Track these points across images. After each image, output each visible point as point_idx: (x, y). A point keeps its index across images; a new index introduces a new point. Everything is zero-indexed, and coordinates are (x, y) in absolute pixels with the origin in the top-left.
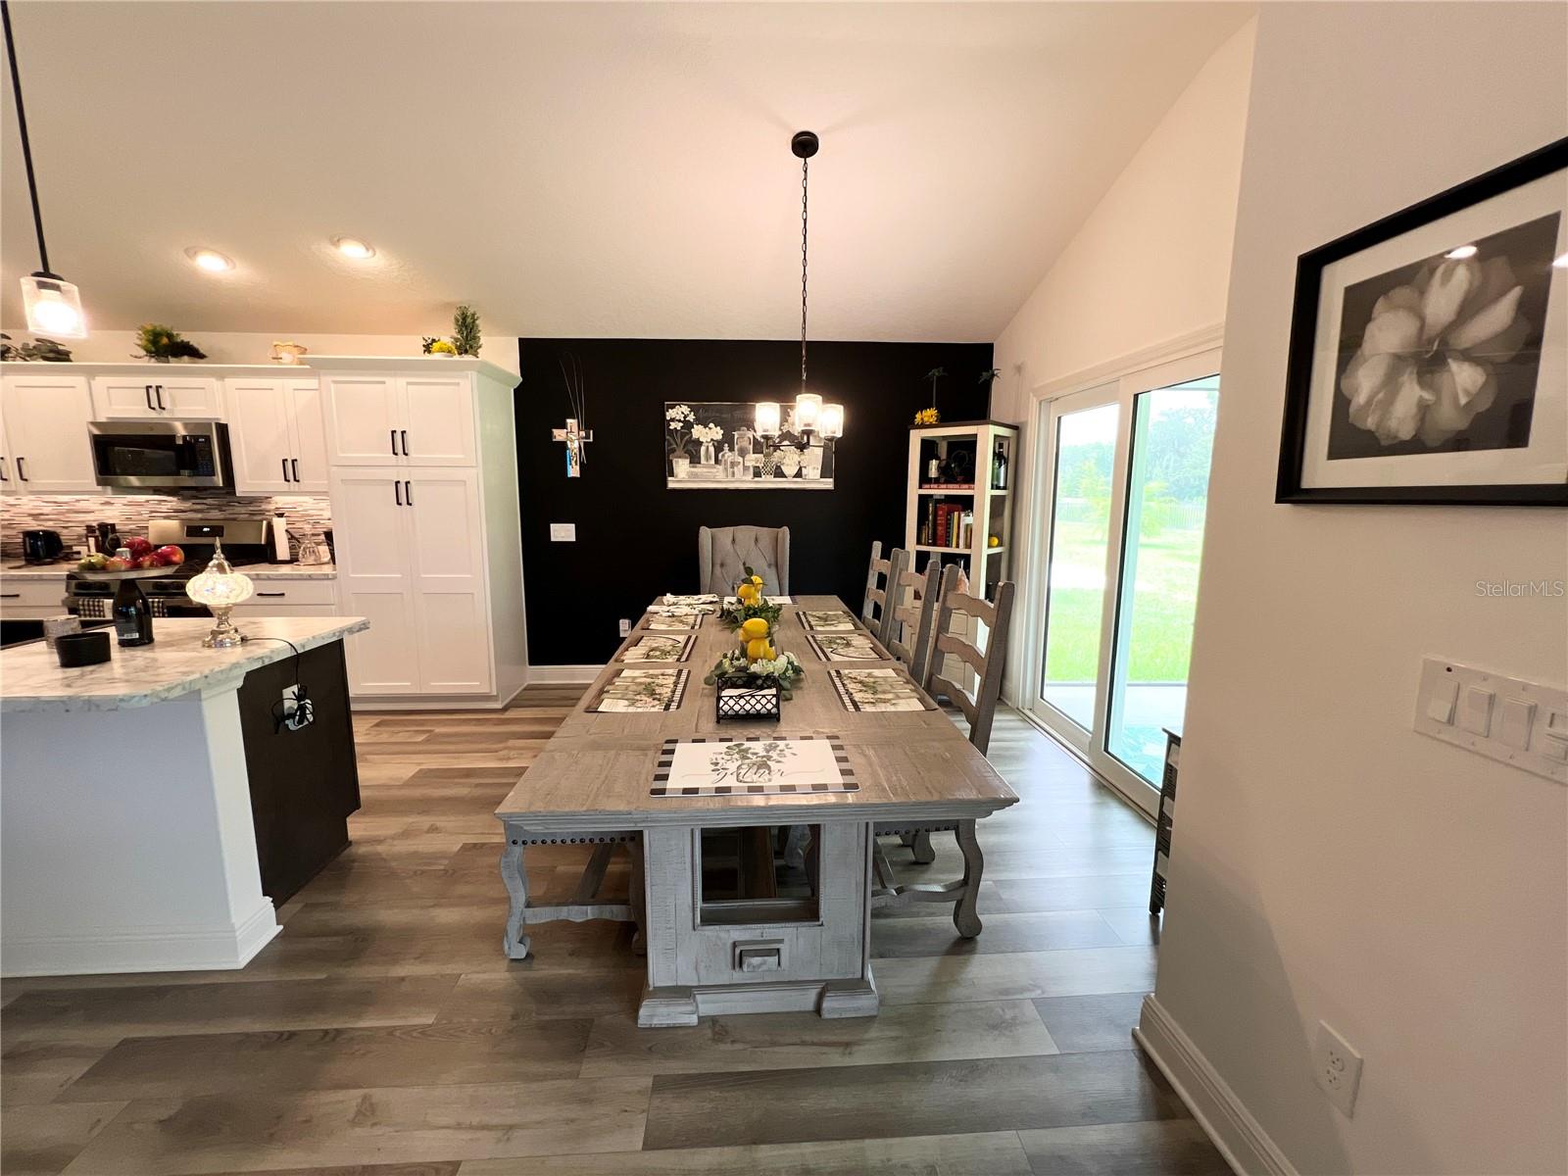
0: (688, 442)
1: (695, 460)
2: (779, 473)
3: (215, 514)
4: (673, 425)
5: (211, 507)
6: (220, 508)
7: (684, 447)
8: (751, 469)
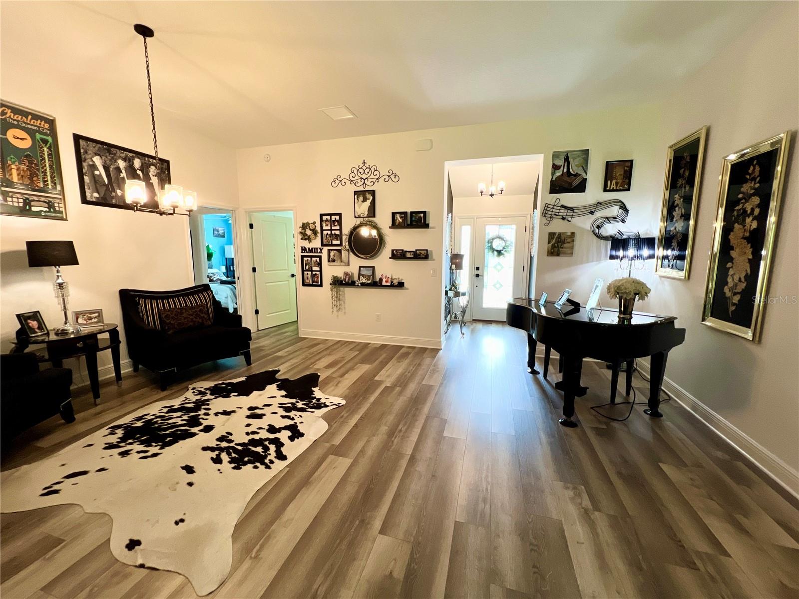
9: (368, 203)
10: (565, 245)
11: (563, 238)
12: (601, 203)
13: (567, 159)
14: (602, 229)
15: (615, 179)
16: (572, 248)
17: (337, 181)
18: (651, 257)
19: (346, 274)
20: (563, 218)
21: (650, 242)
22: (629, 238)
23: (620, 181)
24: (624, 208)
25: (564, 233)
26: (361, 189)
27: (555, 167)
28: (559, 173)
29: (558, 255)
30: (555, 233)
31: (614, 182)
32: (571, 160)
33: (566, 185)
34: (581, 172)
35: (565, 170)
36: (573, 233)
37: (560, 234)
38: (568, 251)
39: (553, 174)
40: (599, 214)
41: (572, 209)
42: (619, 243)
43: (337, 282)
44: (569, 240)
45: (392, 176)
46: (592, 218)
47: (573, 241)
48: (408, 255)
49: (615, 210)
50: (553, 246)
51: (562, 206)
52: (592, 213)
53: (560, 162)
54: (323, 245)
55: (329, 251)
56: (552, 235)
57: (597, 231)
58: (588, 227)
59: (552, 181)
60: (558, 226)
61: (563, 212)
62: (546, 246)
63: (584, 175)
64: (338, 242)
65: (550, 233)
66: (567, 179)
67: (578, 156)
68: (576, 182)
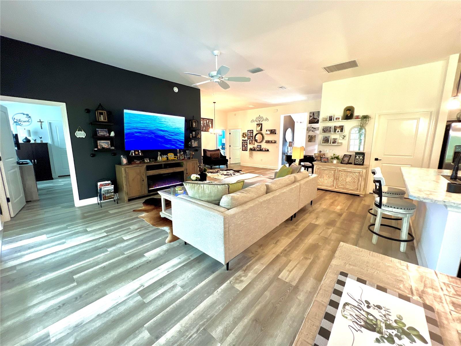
9: (260, 127)
10: (313, 139)
11: (312, 137)
13: (313, 114)
16: (315, 140)
17: (252, 121)
19: (253, 147)
20: (312, 131)
25: (313, 135)
26: (259, 123)
27: (310, 116)
28: (311, 118)
29: (311, 142)
32: (315, 114)
33: (313, 121)
34: (317, 117)
35: (313, 117)
36: (315, 136)
37: (311, 136)
38: (314, 141)
39: (310, 118)
41: (315, 128)
43: (251, 150)
45: (267, 119)
47: (315, 138)
48: (270, 142)
50: (310, 139)
51: (312, 128)
53: (312, 115)
54: (248, 139)
55: (249, 141)
59: (309, 120)
60: (311, 133)
61: (313, 129)
62: (308, 139)
64: (252, 138)
65: (309, 136)
66: (313, 120)
67: (317, 113)
68: (316, 121)
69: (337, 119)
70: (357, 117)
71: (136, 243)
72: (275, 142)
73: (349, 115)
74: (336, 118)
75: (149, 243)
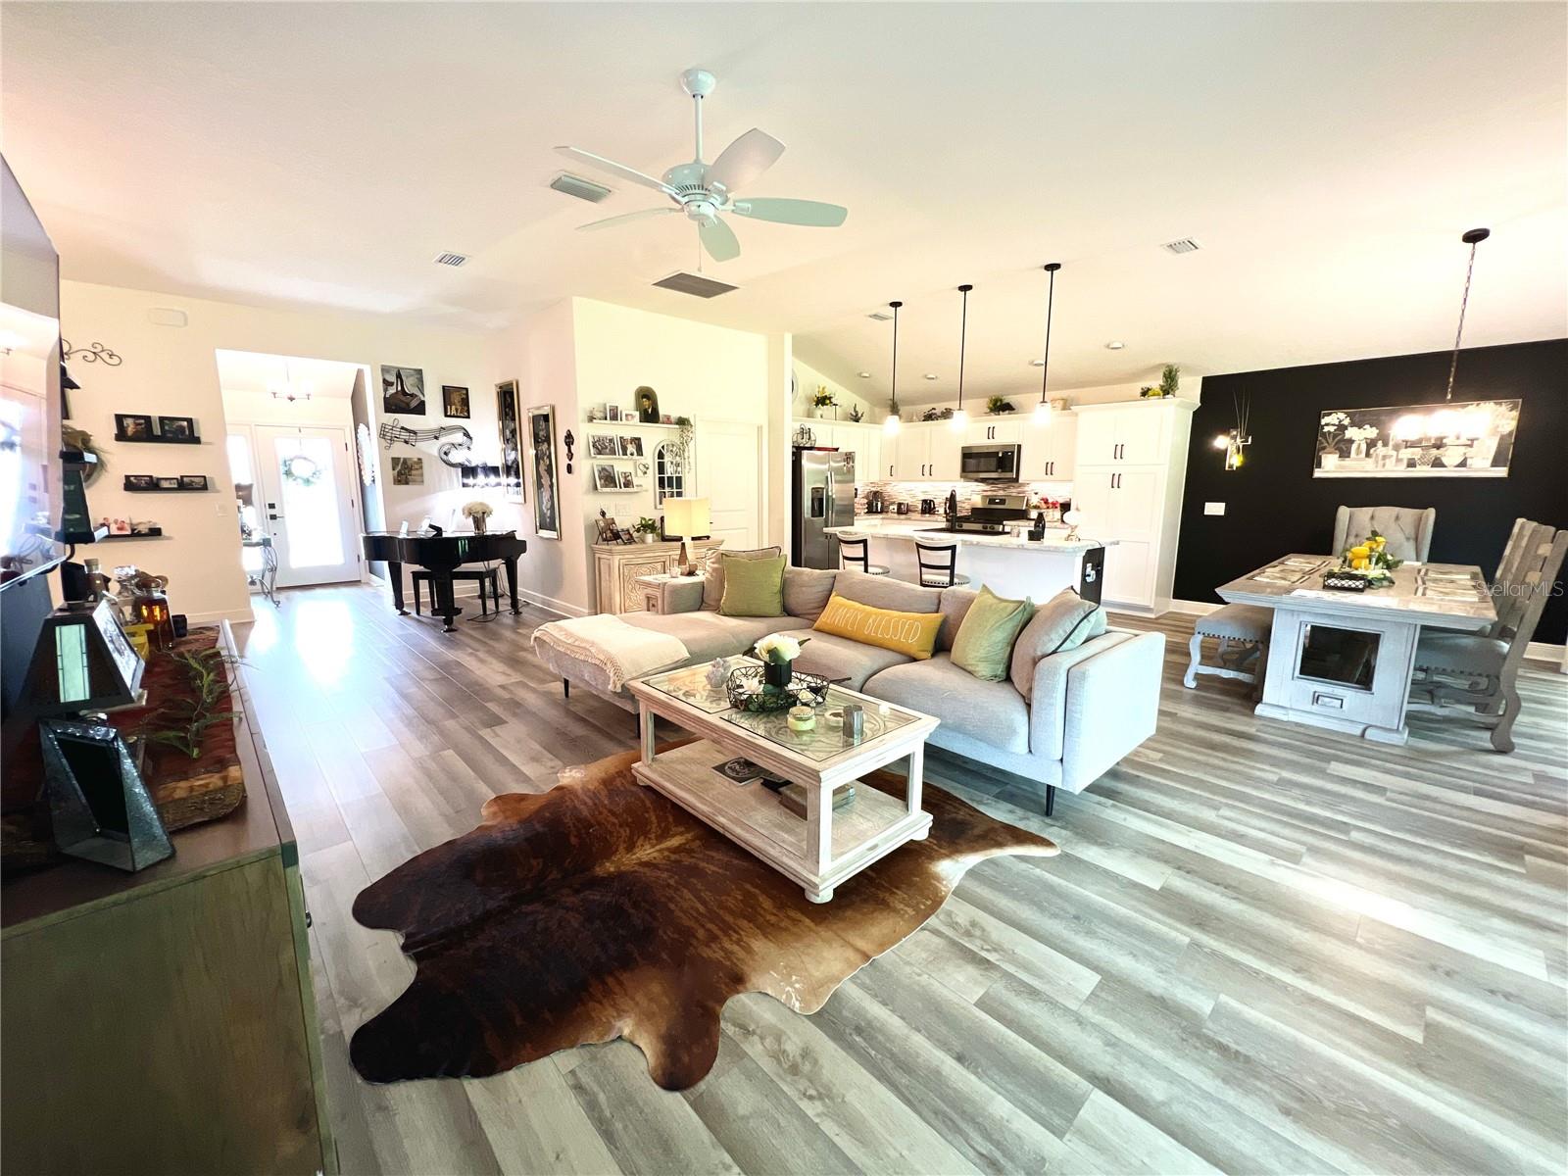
0: (1339, 441)
1: (1344, 453)
2: (1437, 463)
3: (1001, 493)
4: (1326, 429)
5: (1000, 489)
6: (1004, 489)
7: (1336, 443)
8: (1405, 462)
10: (413, 472)
11: (409, 463)
12: (444, 429)
13: (399, 376)
14: (450, 455)
15: (454, 404)
16: (422, 475)
18: (499, 484)
20: (406, 442)
21: (495, 470)
22: (477, 466)
23: (459, 408)
24: (467, 435)
25: (410, 459)
27: (387, 384)
28: (392, 390)
29: (407, 483)
30: (399, 459)
31: (453, 407)
32: (404, 378)
33: (404, 405)
34: (415, 391)
35: (399, 388)
36: (420, 459)
37: (405, 460)
38: (418, 478)
39: (386, 390)
40: (443, 440)
41: (415, 433)
42: (468, 471)
44: (416, 466)
45: (103, 354)
46: (437, 444)
47: (421, 468)
48: (165, 484)
49: (459, 437)
50: (400, 474)
51: (403, 428)
52: (436, 438)
53: (392, 378)
56: (395, 461)
57: (444, 457)
58: (434, 451)
59: (385, 399)
60: (401, 451)
61: (405, 435)
62: (391, 474)
63: (421, 396)
65: (393, 459)
66: (403, 398)
67: (412, 375)
68: (414, 403)
69: (630, 417)
70: (668, 420)
71: (1104, 930)
72: (204, 488)
73: (650, 410)
74: (626, 415)
75: (1086, 893)
